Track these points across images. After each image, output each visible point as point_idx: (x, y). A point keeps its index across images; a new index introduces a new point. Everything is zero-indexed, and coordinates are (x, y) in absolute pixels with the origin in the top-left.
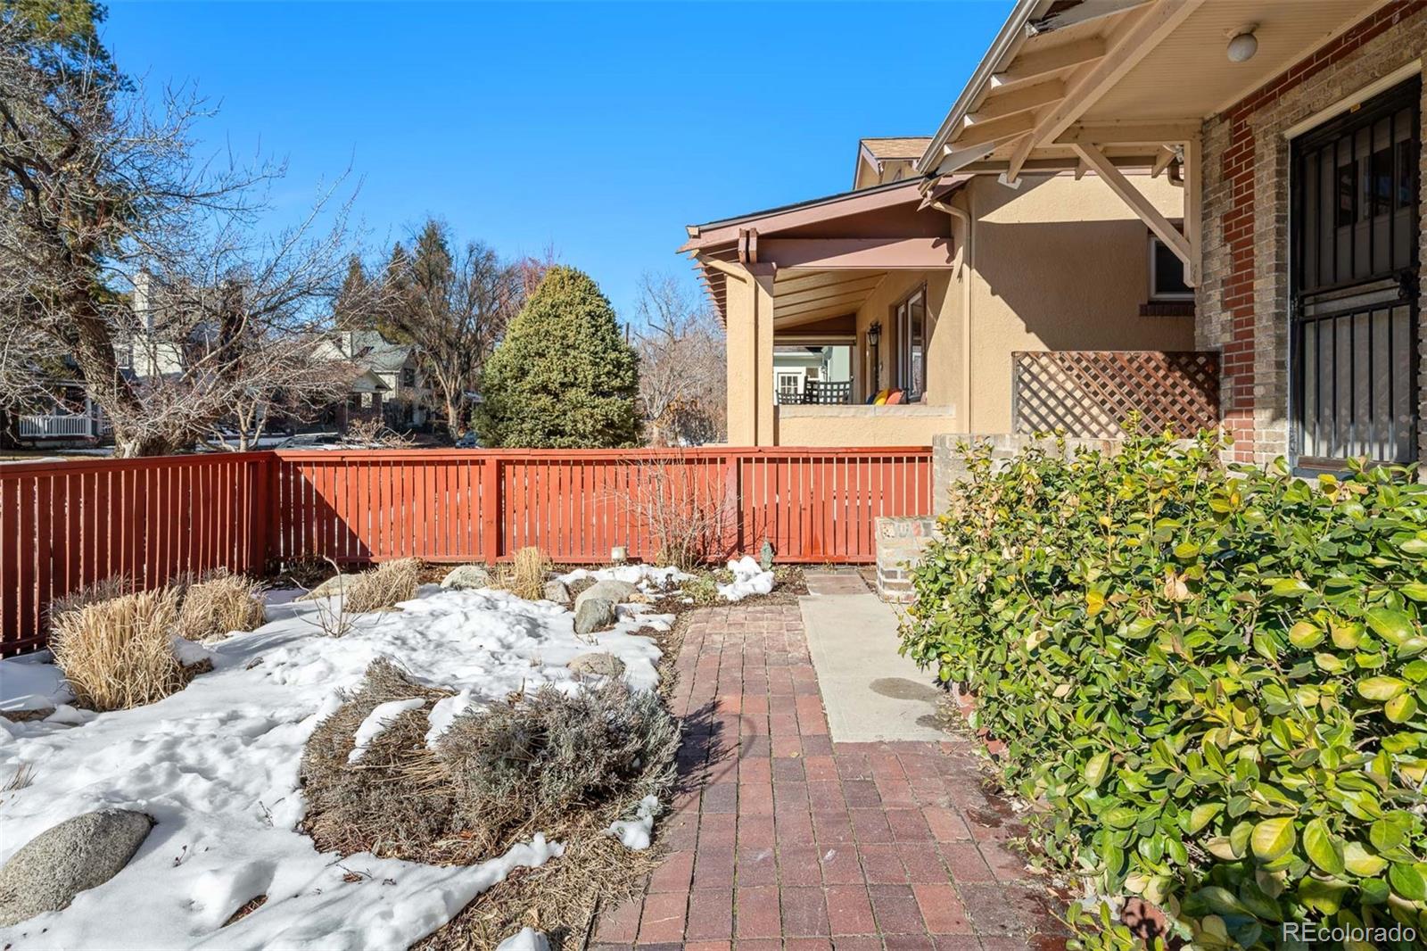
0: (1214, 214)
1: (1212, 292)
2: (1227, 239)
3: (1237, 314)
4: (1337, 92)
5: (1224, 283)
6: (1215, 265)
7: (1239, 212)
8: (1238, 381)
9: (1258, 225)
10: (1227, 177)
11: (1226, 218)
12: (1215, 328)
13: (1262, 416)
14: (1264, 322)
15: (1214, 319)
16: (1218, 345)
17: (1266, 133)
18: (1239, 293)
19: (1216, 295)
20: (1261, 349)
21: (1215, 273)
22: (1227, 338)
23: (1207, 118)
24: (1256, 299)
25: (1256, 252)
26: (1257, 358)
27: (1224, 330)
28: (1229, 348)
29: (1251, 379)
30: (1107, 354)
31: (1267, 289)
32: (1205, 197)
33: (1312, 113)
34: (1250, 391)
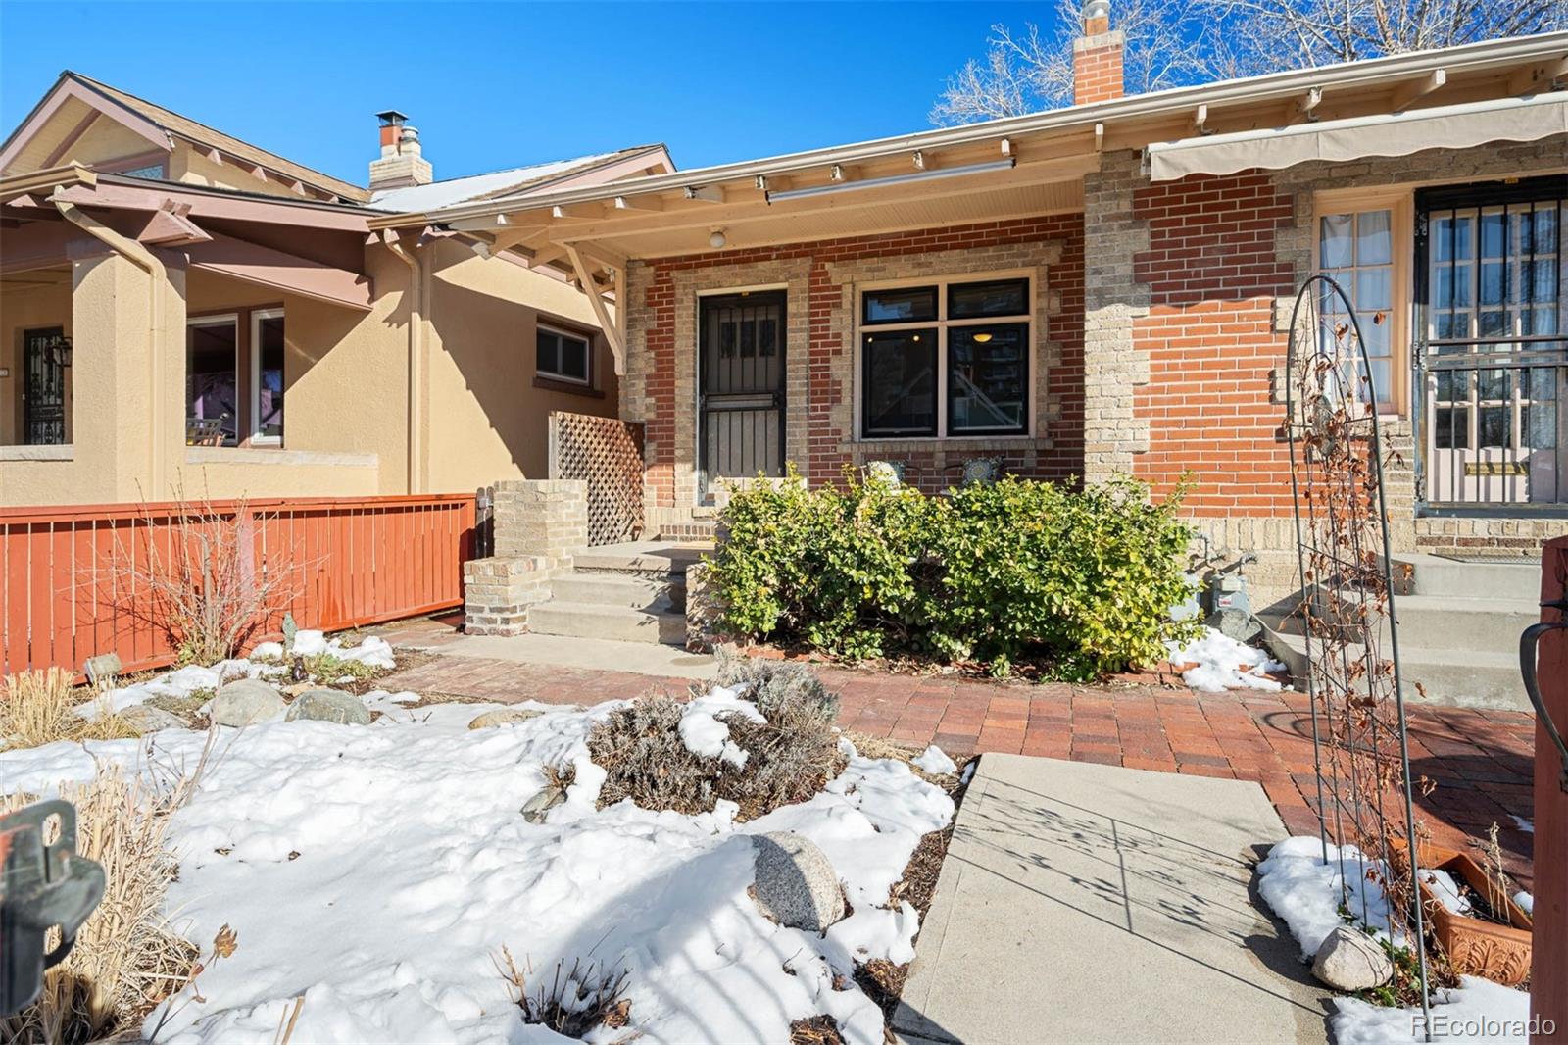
0: (639, 328)
1: (637, 382)
2: (649, 348)
3: (658, 400)
4: (739, 282)
5: (648, 377)
6: (640, 363)
7: (662, 332)
8: (659, 445)
9: (679, 345)
10: (650, 305)
11: (649, 332)
12: (640, 405)
13: (681, 468)
14: (684, 408)
15: (638, 402)
16: (642, 419)
17: (685, 287)
18: (662, 385)
19: (641, 385)
20: (681, 425)
21: (640, 369)
22: (652, 415)
23: (632, 258)
24: (677, 391)
25: (676, 361)
26: (677, 430)
27: (647, 408)
28: (650, 422)
29: (673, 445)
30: (600, 419)
31: (686, 388)
32: (628, 313)
33: (720, 287)
34: (673, 452)
